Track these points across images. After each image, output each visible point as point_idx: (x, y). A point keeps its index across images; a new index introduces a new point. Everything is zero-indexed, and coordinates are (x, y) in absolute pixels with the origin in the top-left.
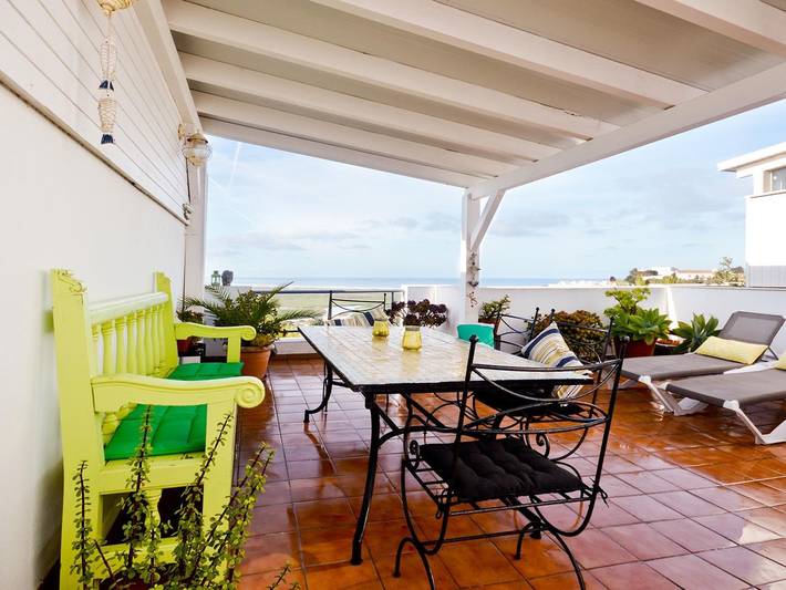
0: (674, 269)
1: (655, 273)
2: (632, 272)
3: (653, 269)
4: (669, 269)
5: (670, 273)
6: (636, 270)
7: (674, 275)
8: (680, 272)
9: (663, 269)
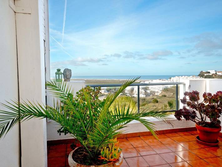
0: (216, 71)
1: (209, 73)
2: (201, 72)
3: (208, 71)
4: (214, 71)
5: (215, 73)
6: (202, 71)
7: (216, 73)
8: (219, 72)
9: (212, 71)
